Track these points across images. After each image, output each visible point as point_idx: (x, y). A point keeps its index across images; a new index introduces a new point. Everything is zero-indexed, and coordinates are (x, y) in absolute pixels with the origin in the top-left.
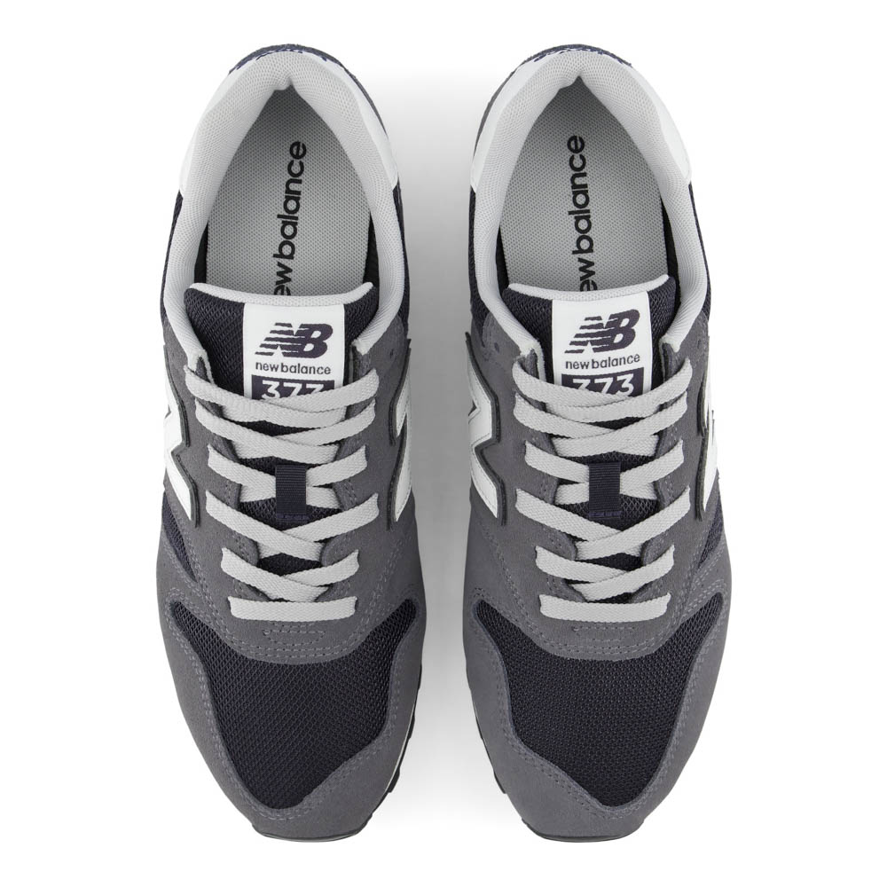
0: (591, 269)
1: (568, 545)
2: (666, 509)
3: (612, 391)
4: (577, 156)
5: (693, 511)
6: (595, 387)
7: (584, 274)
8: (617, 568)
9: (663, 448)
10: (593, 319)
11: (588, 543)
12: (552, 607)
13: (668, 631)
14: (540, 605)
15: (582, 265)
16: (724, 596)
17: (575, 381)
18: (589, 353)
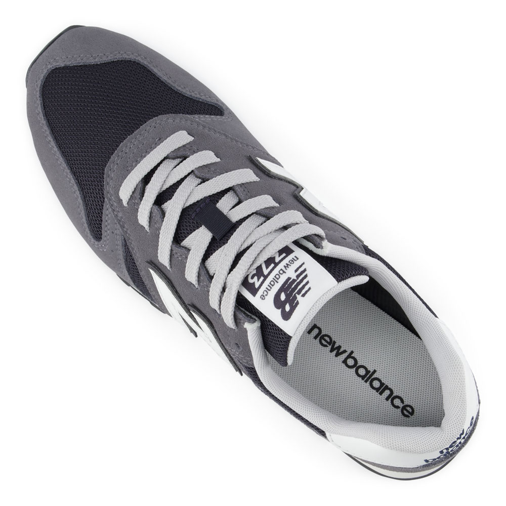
0: (335, 352)
1: (203, 174)
2: (171, 244)
3: (259, 269)
4: (401, 405)
5: (155, 262)
6: (270, 261)
7: (335, 346)
8: (167, 189)
9: (203, 273)
10: (306, 292)
11: (195, 185)
12: (181, 138)
13: (108, 188)
14: (189, 134)
15: (342, 350)
16: (96, 243)
17: (284, 255)
18: (291, 273)
